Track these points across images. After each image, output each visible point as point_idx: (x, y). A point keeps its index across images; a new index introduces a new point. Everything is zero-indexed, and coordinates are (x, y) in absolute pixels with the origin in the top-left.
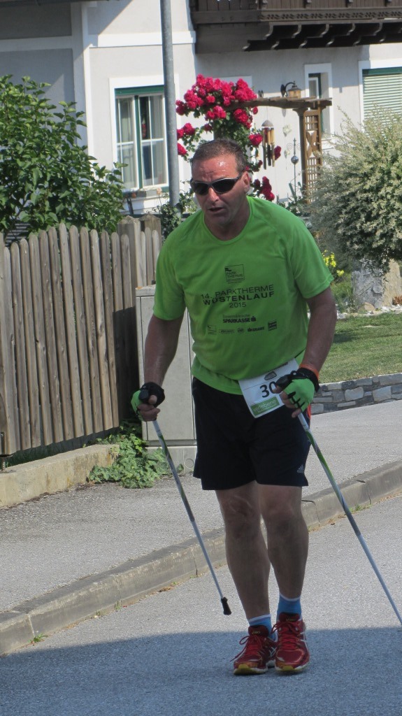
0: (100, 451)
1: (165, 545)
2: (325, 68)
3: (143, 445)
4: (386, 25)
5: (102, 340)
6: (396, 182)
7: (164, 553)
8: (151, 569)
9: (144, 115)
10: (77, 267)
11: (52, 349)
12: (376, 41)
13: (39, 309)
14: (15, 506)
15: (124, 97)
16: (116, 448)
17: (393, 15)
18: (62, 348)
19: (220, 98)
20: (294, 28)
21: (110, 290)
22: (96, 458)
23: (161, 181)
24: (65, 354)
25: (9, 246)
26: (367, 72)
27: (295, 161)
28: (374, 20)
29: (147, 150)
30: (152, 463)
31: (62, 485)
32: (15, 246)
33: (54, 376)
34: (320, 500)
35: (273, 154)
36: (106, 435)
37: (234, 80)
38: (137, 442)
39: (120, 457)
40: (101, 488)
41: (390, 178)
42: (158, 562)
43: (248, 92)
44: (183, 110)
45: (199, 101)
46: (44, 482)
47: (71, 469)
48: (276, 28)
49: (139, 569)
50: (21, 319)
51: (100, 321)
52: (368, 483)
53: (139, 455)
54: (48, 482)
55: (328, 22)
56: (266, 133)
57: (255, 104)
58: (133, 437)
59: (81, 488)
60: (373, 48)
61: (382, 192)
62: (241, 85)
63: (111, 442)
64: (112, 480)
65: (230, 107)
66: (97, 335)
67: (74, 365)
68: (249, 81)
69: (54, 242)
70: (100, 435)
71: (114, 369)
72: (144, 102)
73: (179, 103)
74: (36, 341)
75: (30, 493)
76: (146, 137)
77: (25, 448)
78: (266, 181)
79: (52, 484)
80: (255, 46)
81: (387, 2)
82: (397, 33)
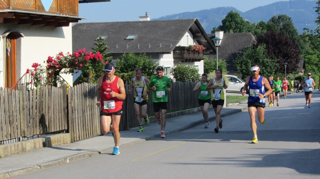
12: (196, 61)
17: (200, 57)
20: (188, 59)
28: (197, 58)
48: (186, 59)
55: (192, 58)
60: (196, 63)
72: (167, 69)
80: (183, 62)
81: (199, 55)
82: (199, 60)
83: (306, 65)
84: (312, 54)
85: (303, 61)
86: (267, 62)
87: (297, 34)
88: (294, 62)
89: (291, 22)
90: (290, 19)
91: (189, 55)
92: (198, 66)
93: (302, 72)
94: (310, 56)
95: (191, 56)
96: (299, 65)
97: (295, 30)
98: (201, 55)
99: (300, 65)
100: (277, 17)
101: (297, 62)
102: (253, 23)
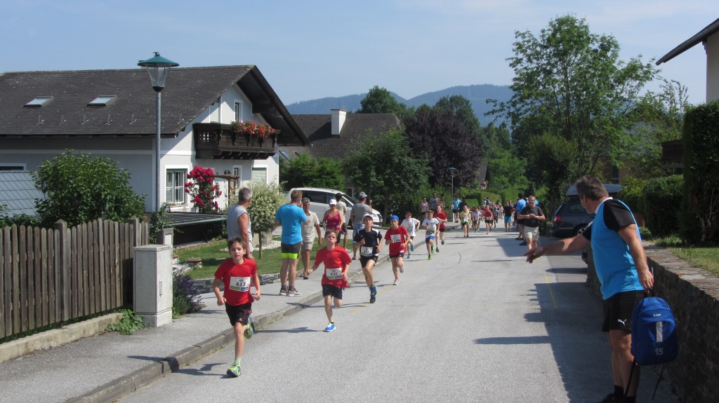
0: (113, 316)
1: (121, 375)
2: (240, 167)
3: (134, 314)
4: (261, 154)
5: (118, 268)
6: (257, 206)
7: (119, 380)
8: (108, 391)
9: (177, 178)
10: (106, 237)
11: (91, 273)
12: (257, 158)
13: (85, 256)
14: (66, 344)
15: (170, 172)
16: (120, 315)
17: (263, 150)
18: (97, 273)
19: (202, 174)
20: (229, 152)
21: (122, 248)
22: (110, 320)
23: (182, 200)
24: (98, 275)
25: (71, 227)
26: (254, 169)
27: (226, 196)
29: (177, 190)
30: (136, 322)
31: (92, 332)
32: (74, 228)
33: (92, 284)
34: (204, 345)
35: (218, 194)
36: (117, 310)
37: (207, 168)
38: (130, 312)
39: (122, 319)
40: (110, 334)
41: (255, 204)
42: (113, 387)
43: (212, 172)
44: (189, 177)
45: (195, 174)
46: (82, 332)
47: (97, 326)
48: (223, 152)
49: (101, 393)
50: (75, 260)
51: (117, 261)
52: (228, 336)
53: (131, 318)
54: (84, 332)
55: (241, 151)
56: (217, 187)
57: (214, 177)
58: (129, 310)
59: (102, 334)
60: (256, 161)
61: (252, 209)
62: (209, 170)
63: (120, 312)
64: (116, 330)
65: (204, 177)
66: (115, 267)
67: (102, 280)
68: (213, 169)
69: (95, 227)
70: (114, 309)
71: (122, 281)
72: (177, 174)
73: (188, 175)
74: (83, 270)
75: (74, 338)
76: (177, 185)
77: (74, 317)
78: (216, 202)
79: (86, 333)
80: (216, 157)
81: (261, 146)
82: (264, 156)
83: (491, 174)
84: (500, 158)
85: (486, 166)
86: (409, 164)
87: (478, 126)
88: (468, 168)
89: (469, 107)
90: (468, 102)
91: (234, 145)
92: (265, 169)
93: (484, 185)
94: (496, 160)
95: (240, 146)
96: (478, 173)
97: (475, 121)
98: (267, 145)
99: (480, 172)
100: (449, 99)
101: (475, 167)
102: (410, 107)
